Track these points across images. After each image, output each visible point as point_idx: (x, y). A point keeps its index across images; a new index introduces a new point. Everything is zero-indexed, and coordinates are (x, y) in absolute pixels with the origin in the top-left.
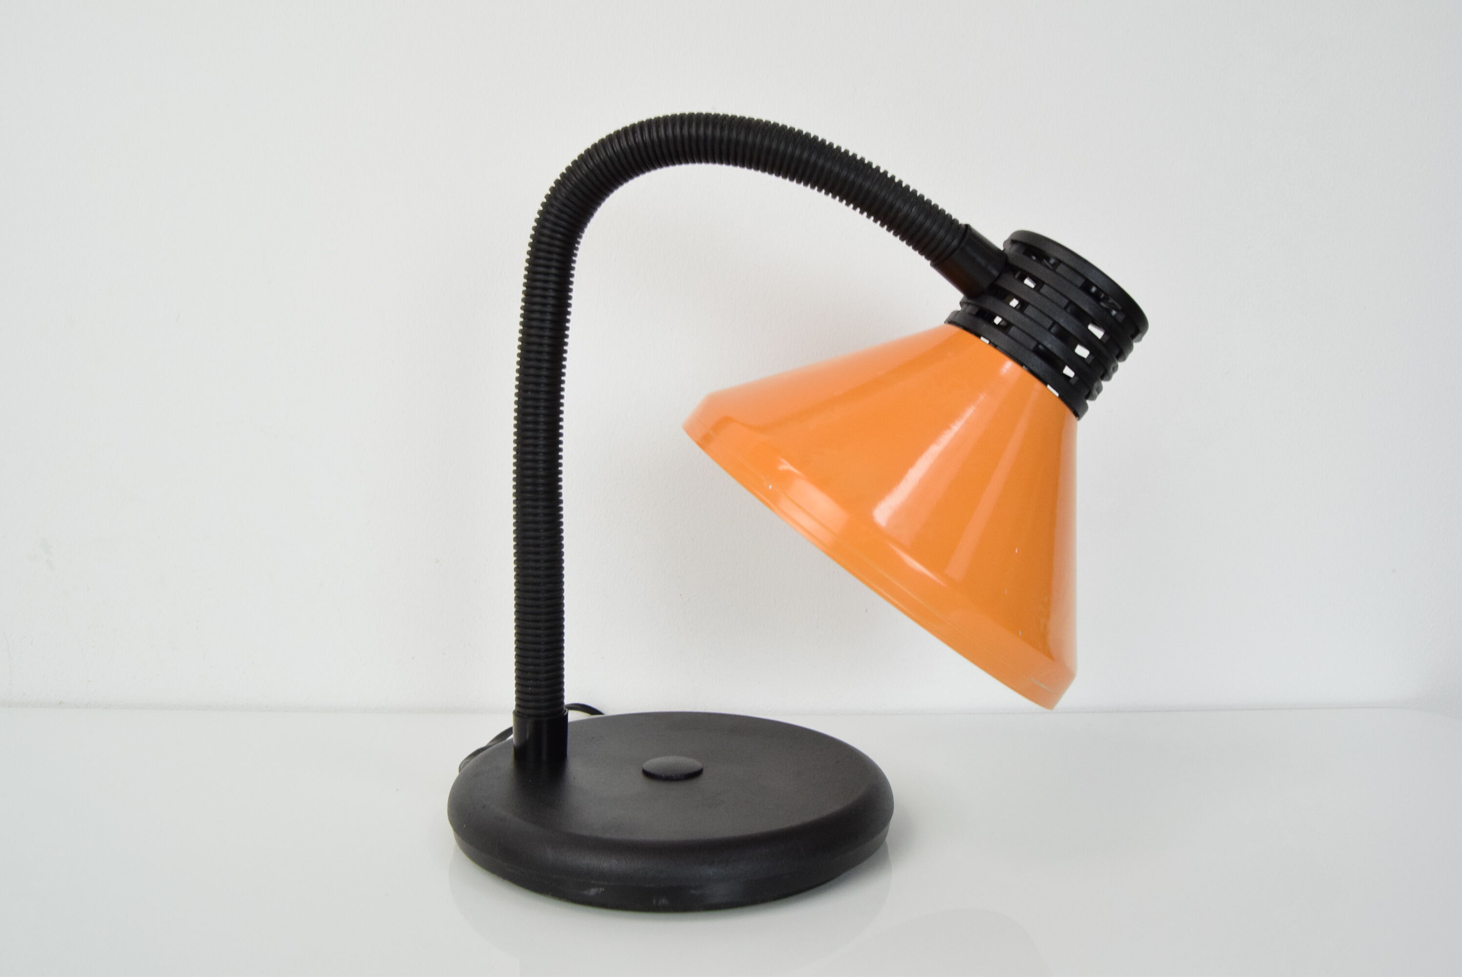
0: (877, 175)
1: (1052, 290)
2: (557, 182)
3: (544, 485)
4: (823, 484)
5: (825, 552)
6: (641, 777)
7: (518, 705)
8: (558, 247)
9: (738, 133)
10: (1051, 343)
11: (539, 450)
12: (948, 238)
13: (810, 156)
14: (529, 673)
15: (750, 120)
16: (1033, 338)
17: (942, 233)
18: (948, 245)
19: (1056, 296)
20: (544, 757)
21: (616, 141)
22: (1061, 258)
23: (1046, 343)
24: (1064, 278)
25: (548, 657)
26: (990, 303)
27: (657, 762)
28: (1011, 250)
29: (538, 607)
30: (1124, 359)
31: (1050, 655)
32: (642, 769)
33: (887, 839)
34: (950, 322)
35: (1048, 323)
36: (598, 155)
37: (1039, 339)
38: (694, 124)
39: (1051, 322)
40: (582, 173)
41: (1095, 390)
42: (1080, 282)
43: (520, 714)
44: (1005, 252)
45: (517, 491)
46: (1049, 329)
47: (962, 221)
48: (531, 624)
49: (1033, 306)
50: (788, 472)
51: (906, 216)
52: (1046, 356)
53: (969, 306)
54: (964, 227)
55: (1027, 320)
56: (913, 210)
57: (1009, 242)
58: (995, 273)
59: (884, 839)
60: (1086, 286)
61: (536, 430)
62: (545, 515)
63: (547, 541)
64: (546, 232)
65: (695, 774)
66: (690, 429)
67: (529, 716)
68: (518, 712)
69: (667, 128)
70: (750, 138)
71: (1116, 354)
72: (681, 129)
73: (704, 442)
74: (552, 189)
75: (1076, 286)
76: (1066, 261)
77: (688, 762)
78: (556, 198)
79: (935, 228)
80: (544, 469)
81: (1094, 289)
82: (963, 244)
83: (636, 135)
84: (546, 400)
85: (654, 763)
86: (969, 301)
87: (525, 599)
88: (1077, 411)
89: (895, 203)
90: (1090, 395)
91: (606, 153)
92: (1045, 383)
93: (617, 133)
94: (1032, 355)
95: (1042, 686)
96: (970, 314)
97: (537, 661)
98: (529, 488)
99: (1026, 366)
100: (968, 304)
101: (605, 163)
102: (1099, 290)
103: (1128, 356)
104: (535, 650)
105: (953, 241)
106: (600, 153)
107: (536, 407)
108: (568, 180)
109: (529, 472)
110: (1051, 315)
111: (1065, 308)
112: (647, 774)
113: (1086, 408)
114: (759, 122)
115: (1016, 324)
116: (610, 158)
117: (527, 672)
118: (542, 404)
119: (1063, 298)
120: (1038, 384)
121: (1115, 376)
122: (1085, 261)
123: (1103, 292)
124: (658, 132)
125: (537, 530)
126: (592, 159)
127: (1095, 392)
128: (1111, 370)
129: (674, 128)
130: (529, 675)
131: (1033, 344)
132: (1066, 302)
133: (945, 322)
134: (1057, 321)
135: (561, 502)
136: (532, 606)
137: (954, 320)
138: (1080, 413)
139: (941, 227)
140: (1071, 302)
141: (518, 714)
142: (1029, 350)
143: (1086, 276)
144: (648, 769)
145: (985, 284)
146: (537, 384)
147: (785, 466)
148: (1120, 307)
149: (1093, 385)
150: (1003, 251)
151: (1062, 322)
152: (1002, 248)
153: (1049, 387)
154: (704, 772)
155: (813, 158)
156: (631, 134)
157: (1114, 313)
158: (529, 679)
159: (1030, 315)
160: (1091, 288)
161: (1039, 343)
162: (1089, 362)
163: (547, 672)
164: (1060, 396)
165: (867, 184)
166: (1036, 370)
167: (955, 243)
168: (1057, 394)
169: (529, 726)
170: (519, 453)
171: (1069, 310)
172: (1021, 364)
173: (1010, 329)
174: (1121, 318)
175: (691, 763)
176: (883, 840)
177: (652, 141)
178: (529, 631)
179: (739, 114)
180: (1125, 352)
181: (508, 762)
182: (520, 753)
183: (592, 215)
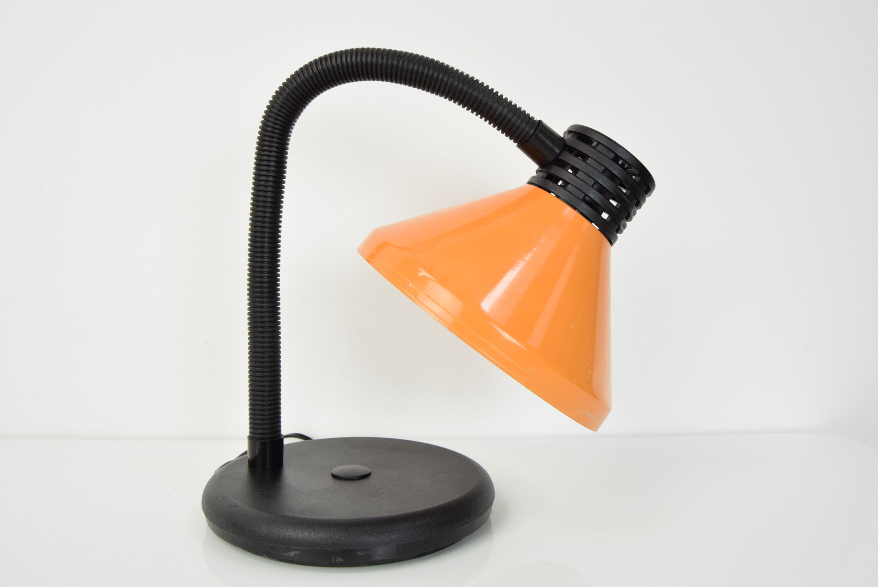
0: (482, 87)
1: (594, 161)
2: (277, 92)
3: (267, 288)
4: (444, 282)
5: (449, 329)
6: (330, 478)
7: (251, 432)
8: (278, 134)
9: (393, 60)
10: (594, 195)
11: (264, 265)
12: (528, 128)
13: (439, 75)
14: (257, 411)
15: (401, 52)
16: (582, 192)
17: (523, 125)
18: (528, 133)
19: (596, 165)
20: (268, 465)
21: (315, 65)
22: (600, 141)
23: (590, 195)
24: (601, 153)
25: (270, 400)
26: (556, 171)
27: (340, 469)
28: (568, 137)
29: (264, 367)
30: (640, 207)
31: (594, 395)
32: (331, 473)
33: (491, 516)
34: (530, 183)
35: (592, 182)
36: (303, 75)
37: (586, 192)
38: (364, 55)
39: (594, 181)
40: (293, 86)
41: (622, 226)
42: (612, 156)
43: (252, 438)
44: (564, 138)
45: (250, 292)
46: (592, 186)
47: (537, 118)
48: (260, 379)
49: (582, 171)
50: (425, 279)
51: (501, 114)
52: (592, 204)
53: (541, 172)
54: (538, 121)
55: (578, 180)
56: (505, 110)
57: (567, 132)
58: (557, 151)
59: (489, 516)
60: (616, 158)
61: (262, 252)
62: (268, 307)
63: (269, 325)
64: (270, 124)
65: (366, 476)
66: (361, 251)
67: (258, 439)
68: (251, 436)
69: (347, 57)
70: (401, 63)
71: (635, 203)
72: (356, 57)
73: (370, 258)
74: (274, 97)
75: (610, 159)
76: (602, 142)
77: (361, 469)
78: (276, 103)
79: (519, 122)
80: (268, 277)
81: (620, 162)
82: (537, 132)
83: (327, 62)
84: (269, 233)
85: (339, 470)
86: (541, 170)
87: (255, 362)
88: (610, 239)
89: (493, 106)
90: (619, 230)
91: (309, 74)
92: (591, 222)
93: (316, 61)
94: (582, 202)
95: (589, 415)
96: (542, 177)
97: (263, 403)
98: (258, 290)
99: (578, 210)
100: (541, 171)
101: (307, 79)
102: (625, 161)
103: (643, 205)
104: (261, 396)
105: (530, 130)
106: (304, 74)
107: (263, 237)
108: (284, 91)
109: (258, 280)
110: (593, 177)
111: (603, 173)
112: (334, 476)
113: (616, 238)
114: (406, 53)
115: (571, 182)
116: (311, 77)
117: (256, 410)
118: (267, 235)
119: (601, 166)
120: (587, 222)
121: (635, 218)
122: (615, 143)
123: (627, 163)
124: (341, 60)
125: (263, 317)
126: (299, 77)
127: (622, 227)
128: (632, 213)
129: (352, 56)
130: (257, 412)
131: (582, 196)
132: (603, 168)
133: (527, 184)
134: (597, 180)
135: (279, 299)
136: (259, 367)
137: (532, 182)
138: (612, 241)
139: (523, 121)
140: (606, 169)
141: (250, 437)
142: (580, 199)
143: (615, 152)
144: (334, 473)
145: (551, 158)
146: (263, 222)
147: (423, 273)
148: (637, 173)
149: (620, 224)
150: (563, 137)
151: (600, 181)
152: (562, 136)
153: (593, 224)
154: (372, 475)
155: (441, 76)
156: (324, 61)
157: (634, 177)
158: (257, 415)
159: (580, 177)
160: (619, 161)
161: (586, 195)
162: (618, 207)
163: (270, 410)
164: (600, 229)
165: (475, 93)
166: (584, 212)
167: (532, 131)
168: (598, 228)
169: (258, 445)
170: (251, 267)
171: (605, 173)
172: (575, 209)
173: (567, 186)
174: (638, 179)
175: (363, 469)
176: (487, 518)
177: (338, 65)
178: (258, 383)
179: (393, 48)
180: (641, 202)
181: (244, 470)
182: (253, 464)
183: (299, 114)
